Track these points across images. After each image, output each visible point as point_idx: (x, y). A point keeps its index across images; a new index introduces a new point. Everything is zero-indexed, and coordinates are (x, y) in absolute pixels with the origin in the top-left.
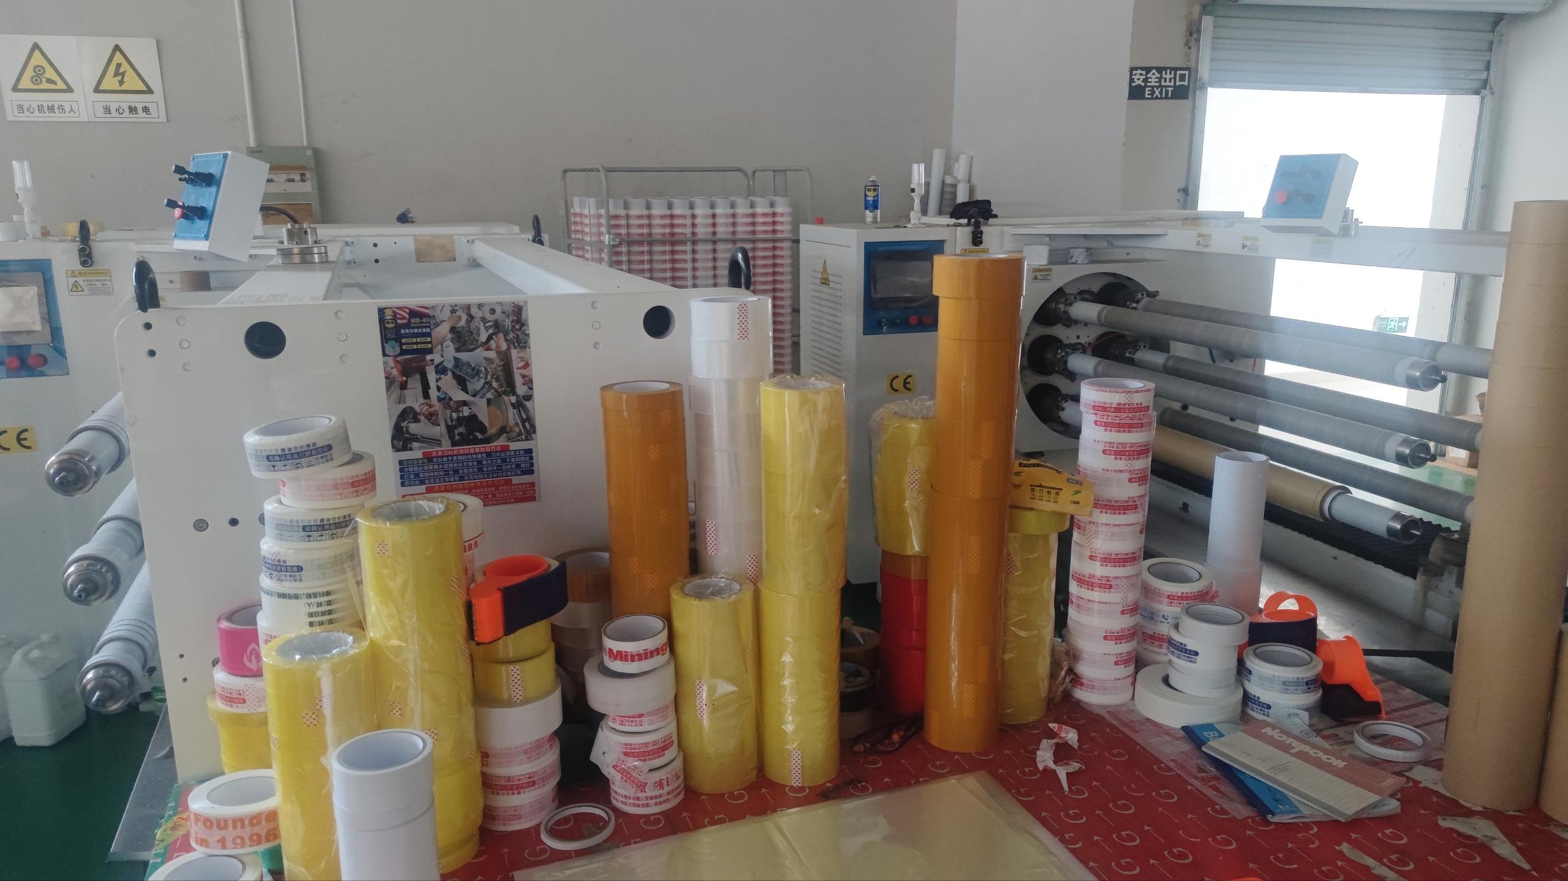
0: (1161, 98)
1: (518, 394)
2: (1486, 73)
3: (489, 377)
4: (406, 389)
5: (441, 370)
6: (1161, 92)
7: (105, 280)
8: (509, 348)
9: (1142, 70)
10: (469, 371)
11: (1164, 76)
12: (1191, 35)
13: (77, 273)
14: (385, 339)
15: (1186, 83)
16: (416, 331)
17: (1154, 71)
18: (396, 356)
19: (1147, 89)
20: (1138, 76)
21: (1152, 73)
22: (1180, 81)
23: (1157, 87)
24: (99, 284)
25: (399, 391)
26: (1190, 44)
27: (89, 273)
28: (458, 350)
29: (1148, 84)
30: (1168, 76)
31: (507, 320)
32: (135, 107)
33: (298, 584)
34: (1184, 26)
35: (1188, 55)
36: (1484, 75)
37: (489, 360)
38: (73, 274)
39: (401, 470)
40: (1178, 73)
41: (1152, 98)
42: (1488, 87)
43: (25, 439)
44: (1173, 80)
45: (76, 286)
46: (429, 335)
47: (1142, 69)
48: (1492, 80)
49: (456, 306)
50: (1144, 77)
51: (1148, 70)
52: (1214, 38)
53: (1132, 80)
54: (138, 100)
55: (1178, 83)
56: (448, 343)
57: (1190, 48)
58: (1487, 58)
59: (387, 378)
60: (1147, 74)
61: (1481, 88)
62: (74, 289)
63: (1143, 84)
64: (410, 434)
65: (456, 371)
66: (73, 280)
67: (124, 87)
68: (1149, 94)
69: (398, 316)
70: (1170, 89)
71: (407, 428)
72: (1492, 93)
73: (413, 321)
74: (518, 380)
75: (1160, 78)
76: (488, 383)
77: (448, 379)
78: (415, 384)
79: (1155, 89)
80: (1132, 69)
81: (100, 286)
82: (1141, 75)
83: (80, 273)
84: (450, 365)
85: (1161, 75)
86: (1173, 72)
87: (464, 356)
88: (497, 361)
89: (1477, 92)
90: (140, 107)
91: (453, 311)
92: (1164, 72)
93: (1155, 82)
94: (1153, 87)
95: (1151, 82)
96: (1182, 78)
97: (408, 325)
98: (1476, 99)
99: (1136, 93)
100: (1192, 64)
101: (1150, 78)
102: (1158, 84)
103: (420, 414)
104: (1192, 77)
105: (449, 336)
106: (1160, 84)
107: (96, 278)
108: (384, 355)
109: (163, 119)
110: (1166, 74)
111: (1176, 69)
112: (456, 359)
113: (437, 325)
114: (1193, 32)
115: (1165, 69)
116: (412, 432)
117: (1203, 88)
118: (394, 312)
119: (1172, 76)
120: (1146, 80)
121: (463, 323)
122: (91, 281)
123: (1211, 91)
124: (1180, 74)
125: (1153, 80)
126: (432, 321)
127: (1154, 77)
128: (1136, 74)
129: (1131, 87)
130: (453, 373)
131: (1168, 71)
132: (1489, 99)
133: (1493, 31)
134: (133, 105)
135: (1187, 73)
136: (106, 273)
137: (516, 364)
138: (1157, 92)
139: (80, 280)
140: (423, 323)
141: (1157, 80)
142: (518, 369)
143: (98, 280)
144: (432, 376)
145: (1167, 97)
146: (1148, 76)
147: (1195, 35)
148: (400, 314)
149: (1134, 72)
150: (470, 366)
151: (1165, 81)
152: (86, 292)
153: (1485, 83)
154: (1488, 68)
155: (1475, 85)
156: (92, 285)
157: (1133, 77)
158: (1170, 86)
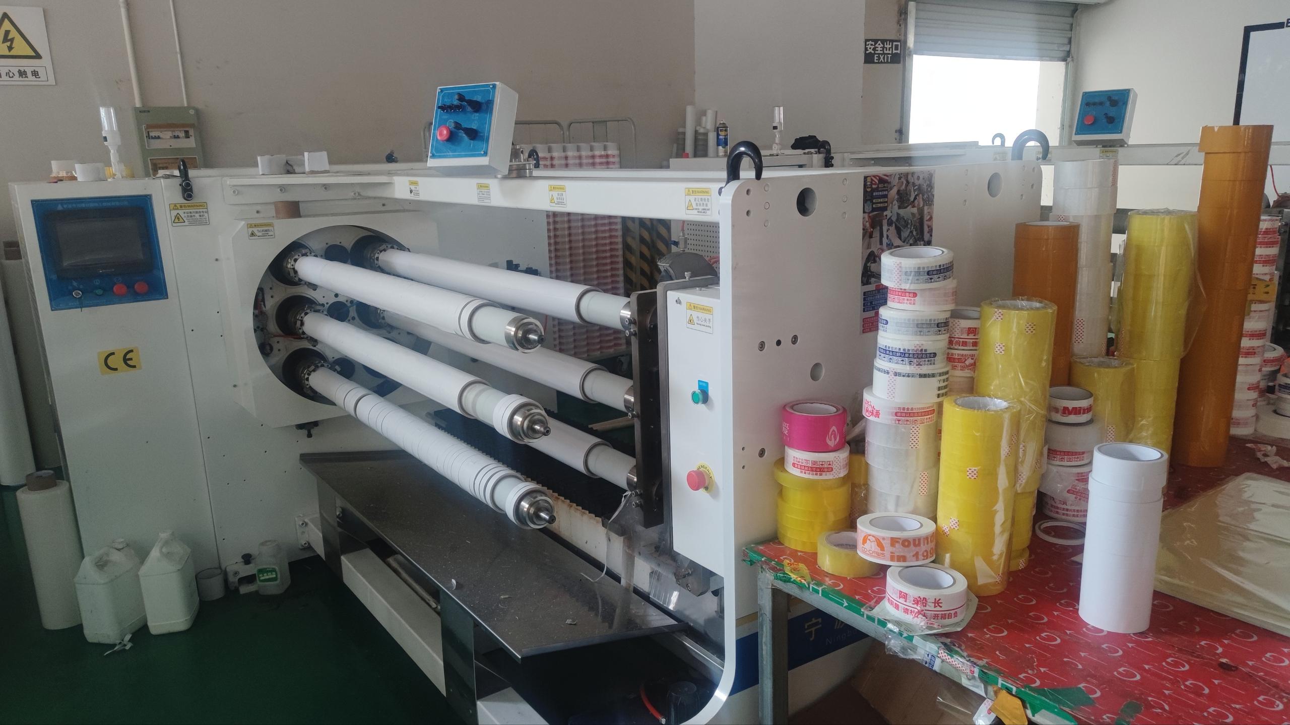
0: (885, 63)
1: (925, 240)
2: (1069, 46)
3: (912, 228)
4: (872, 237)
5: (890, 223)
6: (884, 58)
7: (203, 212)
8: (923, 206)
9: (872, 42)
10: (904, 223)
11: (886, 46)
12: (901, 16)
13: (178, 206)
14: (865, 201)
15: (899, 52)
16: (881, 193)
17: (879, 42)
18: (869, 213)
19: (876, 56)
20: (869, 46)
21: (878, 43)
22: (895, 50)
23: (882, 54)
24: (197, 216)
25: (869, 239)
26: (900, 23)
27: (189, 206)
28: (899, 208)
29: (876, 52)
30: (888, 46)
31: (925, 184)
32: (25, 71)
33: (932, 367)
34: (896, 8)
35: (899, 31)
36: (1067, 48)
37: (913, 214)
38: (175, 207)
39: (864, 299)
40: (894, 43)
41: (878, 63)
42: (1071, 57)
43: (131, 359)
44: (891, 49)
45: (178, 218)
46: (886, 196)
47: (872, 40)
48: (1073, 49)
49: (901, 174)
50: (874, 47)
51: (876, 41)
52: (916, 18)
53: (866, 49)
54: (28, 65)
55: (894, 52)
56: (895, 202)
57: (900, 26)
58: (1069, 36)
59: (864, 229)
60: (875, 44)
61: (1066, 57)
62: (177, 221)
63: (873, 52)
64: (871, 272)
65: (897, 224)
66: (174, 213)
67: (13, 53)
68: (877, 60)
69: (873, 182)
70: (889, 56)
71: (870, 267)
72: (1073, 60)
73: (880, 186)
74: (926, 229)
75: (883, 48)
76: (911, 232)
77: (893, 228)
78: (876, 234)
79: (881, 56)
80: (866, 41)
81: (198, 217)
82: (872, 45)
83: (181, 207)
84: (894, 219)
85: (884, 45)
86: (891, 43)
87: (902, 212)
88: (917, 215)
89: (1064, 60)
90: (29, 71)
91: (900, 178)
92: (885, 43)
93: (881, 50)
94: (879, 54)
95: (878, 50)
96: (897, 48)
97: (877, 190)
98: (1063, 64)
99: (869, 59)
100: (902, 38)
101: (877, 47)
102: (882, 52)
103: (877, 257)
104: (902, 48)
105: (896, 197)
106: (884, 52)
107: (195, 210)
108: (864, 212)
109: (52, 81)
110: (887, 44)
111: (892, 41)
112: (898, 214)
113: (891, 189)
114: (903, 13)
115: (886, 41)
116: (872, 270)
117: (910, 55)
118: (872, 179)
119: (890, 46)
120: (874, 49)
121: (903, 187)
122: (191, 212)
123: (916, 58)
124: (895, 45)
125: (879, 49)
126: (889, 186)
127: (879, 46)
128: (868, 44)
129: (865, 53)
130: (896, 225)
131: (888, 42)
132: (1071, 64)
133: (1073, 16)
134: (22, 69)
135: (899, 43)
136: (204, 205)
137: (926, 217)
138: (882, 57)
139: (181, 212)
140: (884, 187)
141: (881, 49)
142: (926, 221)
143: (197, 212)
144: (885, 228)
145: (887, 62)
146: (876, 46)
147: (903, 16)
148: (875, 181)
149: (868, 43)
150: (904, 219)
151: (886, 50)
152: (187, 223)
153: (1068, 53)
154: (1070, 42)
155: (1062, 55)
156: (191, 216)
157: (867, 46)
158: (889, 54)
